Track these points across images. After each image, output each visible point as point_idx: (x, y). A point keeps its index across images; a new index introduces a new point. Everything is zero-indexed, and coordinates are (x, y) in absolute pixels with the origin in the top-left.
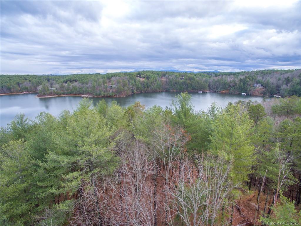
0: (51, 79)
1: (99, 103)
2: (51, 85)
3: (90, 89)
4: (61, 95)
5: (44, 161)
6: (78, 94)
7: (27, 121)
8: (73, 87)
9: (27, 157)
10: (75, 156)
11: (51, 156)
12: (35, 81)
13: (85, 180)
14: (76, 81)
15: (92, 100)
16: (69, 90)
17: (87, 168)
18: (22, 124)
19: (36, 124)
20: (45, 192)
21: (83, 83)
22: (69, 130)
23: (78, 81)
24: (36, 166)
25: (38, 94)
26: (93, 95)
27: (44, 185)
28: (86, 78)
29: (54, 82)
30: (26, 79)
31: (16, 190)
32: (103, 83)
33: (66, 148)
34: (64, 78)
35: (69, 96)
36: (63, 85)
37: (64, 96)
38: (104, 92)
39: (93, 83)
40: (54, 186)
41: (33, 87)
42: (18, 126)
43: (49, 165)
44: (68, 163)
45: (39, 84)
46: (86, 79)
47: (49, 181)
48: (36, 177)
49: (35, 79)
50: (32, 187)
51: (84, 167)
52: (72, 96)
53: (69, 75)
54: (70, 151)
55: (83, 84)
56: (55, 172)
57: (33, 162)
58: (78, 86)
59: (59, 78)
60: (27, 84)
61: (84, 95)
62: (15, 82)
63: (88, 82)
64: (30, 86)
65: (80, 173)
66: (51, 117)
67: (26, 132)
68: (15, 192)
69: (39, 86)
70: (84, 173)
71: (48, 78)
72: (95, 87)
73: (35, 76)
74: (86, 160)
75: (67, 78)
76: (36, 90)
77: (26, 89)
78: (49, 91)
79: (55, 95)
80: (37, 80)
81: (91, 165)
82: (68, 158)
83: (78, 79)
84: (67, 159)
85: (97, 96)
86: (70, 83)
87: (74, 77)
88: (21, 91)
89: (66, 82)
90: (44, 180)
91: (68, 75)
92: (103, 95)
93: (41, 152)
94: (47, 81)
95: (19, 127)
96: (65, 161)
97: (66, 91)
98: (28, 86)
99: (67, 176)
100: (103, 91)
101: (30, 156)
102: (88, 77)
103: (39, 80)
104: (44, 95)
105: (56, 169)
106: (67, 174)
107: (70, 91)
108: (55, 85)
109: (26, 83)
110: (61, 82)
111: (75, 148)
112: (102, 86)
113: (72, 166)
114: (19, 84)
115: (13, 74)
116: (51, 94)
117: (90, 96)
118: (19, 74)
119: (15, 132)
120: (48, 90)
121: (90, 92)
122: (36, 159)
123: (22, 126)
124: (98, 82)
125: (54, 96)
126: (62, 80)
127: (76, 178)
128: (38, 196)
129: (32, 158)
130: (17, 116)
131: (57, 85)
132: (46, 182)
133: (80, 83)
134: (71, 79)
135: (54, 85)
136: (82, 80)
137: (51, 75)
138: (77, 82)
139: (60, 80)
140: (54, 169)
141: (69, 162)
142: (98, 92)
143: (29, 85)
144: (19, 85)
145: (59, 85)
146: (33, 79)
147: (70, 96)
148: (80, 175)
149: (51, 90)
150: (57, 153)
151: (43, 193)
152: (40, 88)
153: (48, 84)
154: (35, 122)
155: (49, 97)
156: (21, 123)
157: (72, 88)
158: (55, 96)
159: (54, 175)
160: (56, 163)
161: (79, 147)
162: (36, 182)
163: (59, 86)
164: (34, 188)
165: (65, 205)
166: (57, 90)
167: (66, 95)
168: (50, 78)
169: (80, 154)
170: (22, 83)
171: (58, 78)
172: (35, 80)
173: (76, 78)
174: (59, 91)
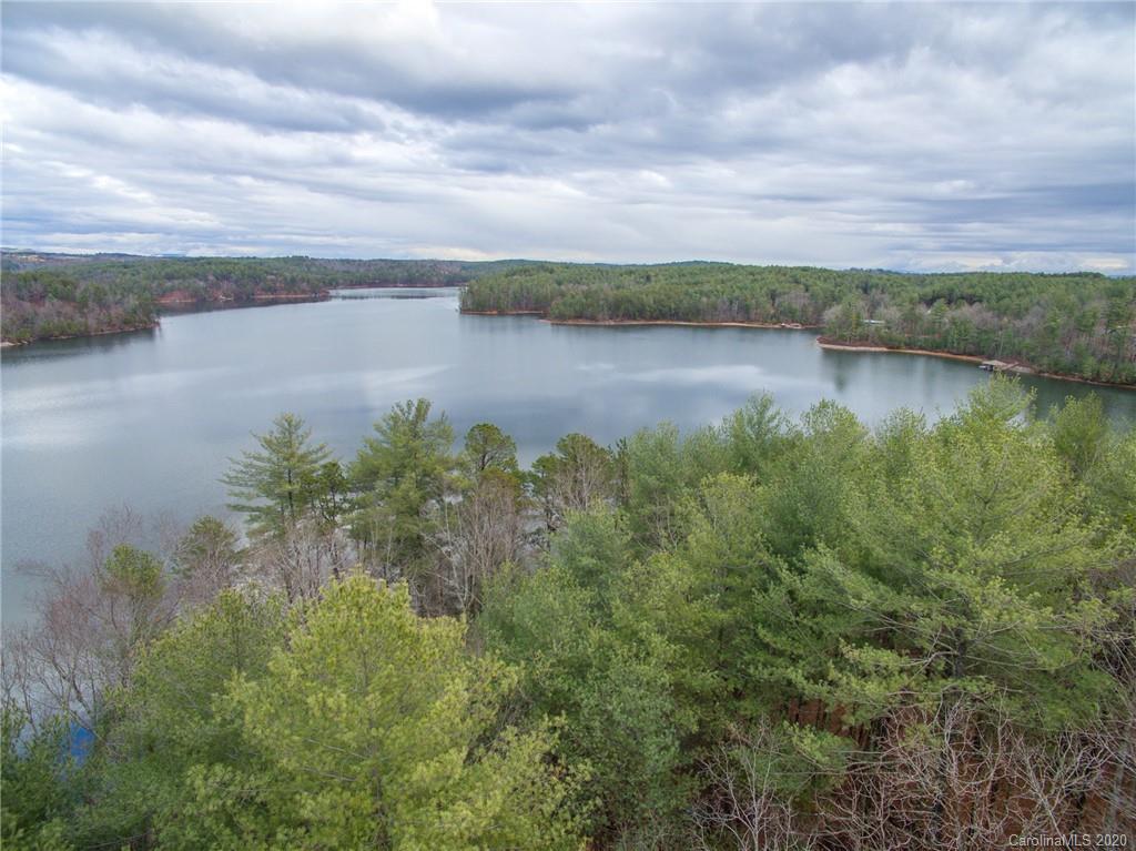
0: (877, 286)
1: (1063, 406)
2: (873, 308)
3: (1028, 341)
4: (898, 347)
5: (797, 569)
6: (971, 355)
7: (776, 422)
8: (953, 322)
9: (752, 535)
10: (903, 594)
11: (824, 559)
12: (821, 289)
13: (917, 699)
14: (971, 300)
15: (1034, 390)
16: (934, 333)
17: (937, 657)
18: (759, 425)
19: (799, 435)
20: (772, 666)
21: (1001, 313)
22: (910, 491)
23: (980, 301)
24: (768, 572)
25: (822, 334)
26: (1035, 367)
27: (775, 643)
28: (1022, 290)
29: (887, 297)
30: (797, 282)
31: (702, 620)
32: (1105, 320)
33: (878, 551)
34: (924, 286)
35: (930, 357)
36: (917, 311)
37: (911, 354)
38: (1100, 361)
39: (1049, 315)
40: (802, 663)
41: (811, 309)
42: (748, 429)
43: (808, 589)
44: (874, 608)
45: (834, 299)
46: (1019, 296)
47: (793, 639)
48: (761, 610)
49: (825, 280)
50: (742, 634)
51: (930, 648)
52: (941, 358)
53: (949, 275)
54: (891, 568)
55: (998, 316)
56: (819, 618)
57: (766, 557)
58: (976, 320)
59: (906, 284)
60: (796, 299)
61: (994, 363)
62: (765, 289)
63: (1027, 309)
64: (804, 305)
65: (906, 662)
66: (853, 424)
67: (764, 454)
68: (698, 624)
69: (830, 306)
70: (922, 669)
71: (868, 284)
72: (1059, 332)
73: (826, 270)
74: (944, 626)
75: (937, 286)
76: (818, 321)
77: (790, 315)
78: (860, 330)
79: (877, 345)
80: (829, 286)
81: (959, 656)
82: (878, 588)
83: (984, 291)
84: (872, 592)
85: (1056, 373)
86: (945, 307)
87: (967, 282)
88: (776, 318)
89: (930, 302)
90: (778, 627)
91: (943, 275)
92: (1088, 374)
93: (794, 535)
94: (860, 290)
95: (751, 432)
96: (866, 596)
97: (922, 337)
98: (797, 306)
99: (856, 653)
100: (1093, 354)
101: (762, 536)
102: (1031, 289)
103: (836, 285)
104: (842, 340)
105: (826, 611)
106: (860, 646)
107: (937, 336)
108: (886, 307)
109: (793, 296)
110: (911, 301)
111: (911, 564)
112: (1100, 330)
113: (882, 625)
114: (773, 296)
115: (764, 263)
116: (864, 340)
117: (1020, 369)
118: (782, 264)
119: (737, 446)
120: (859, 324)
121: (1024, 351)
122: (775, 553)
123: (758, 435)
124: (1077, 313)
125: (873, 349)
126: (916, 292)
127: (884, 674)
128: (751, 671)
129: (763, 543)
130: (753, 399)
131: (895, 308)
132: (784, 639)
133: (989, 309)
134: (953, 290)
135: (881, 310)
136: (999, 299)
137: (881, 271)
138: (977, 306)
139: (907, 292)
140: (819, 608)
141: (876, 605)
142: (1067, 358)
143: (802, 301)
144: (774, 300)
145: (900, 310)
146: (818, 282)
147: (936, 357)
148: (902, 671)
149: (869, 324)
150: (844, 559)
151: (765, 665)
152: (832, 314)
153: (862, 303)
154: (799, 428)
155: (854, 349)
156: (760, 423)
157: (948, 326)
158: (877, 349)
159: (815, 627)
160: (831, 590)
161: (931, 566)
162: (756, 622)
163: (898, 315)
164: (746, 638)
165: (821, 746)
166: (889, 328)
167: (920, 352)
168: (874, 281)
169: (926, 594)
170: (785, 293)
171: (902, 285)
172: (826, 286)
173: (972, 286)
174: (896, 334)
